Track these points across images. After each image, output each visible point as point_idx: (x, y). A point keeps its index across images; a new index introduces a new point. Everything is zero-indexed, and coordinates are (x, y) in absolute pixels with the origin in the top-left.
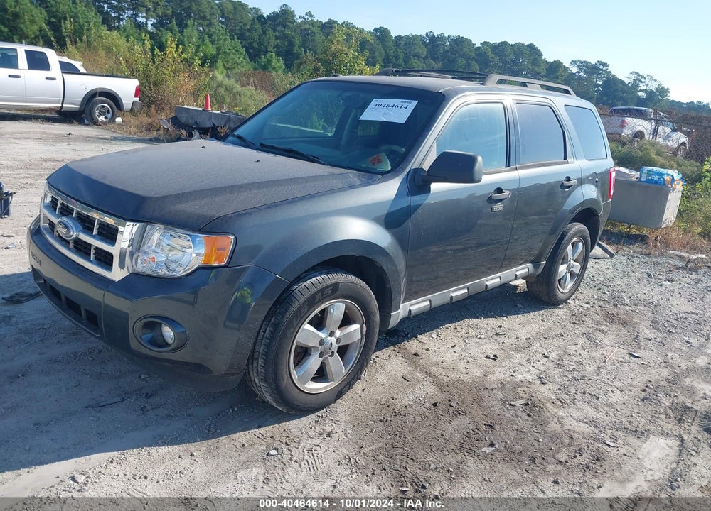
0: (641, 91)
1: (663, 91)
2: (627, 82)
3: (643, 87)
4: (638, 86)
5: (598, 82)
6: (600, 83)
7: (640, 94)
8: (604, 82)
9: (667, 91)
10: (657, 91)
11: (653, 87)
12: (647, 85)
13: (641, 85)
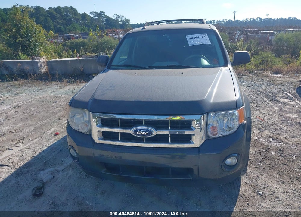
0: (120, 21)
1: (128, 21)
2: (114, 19)
3: (120, 20)
4: (118, 20)
5: (103, 20)
6: (104, 20)
7: (120, 23)
8: (105, 20)
9: (129, 20)
10: (125, 21)
11: (124, 19)
12: (121, 19)
13: (119, 19)
